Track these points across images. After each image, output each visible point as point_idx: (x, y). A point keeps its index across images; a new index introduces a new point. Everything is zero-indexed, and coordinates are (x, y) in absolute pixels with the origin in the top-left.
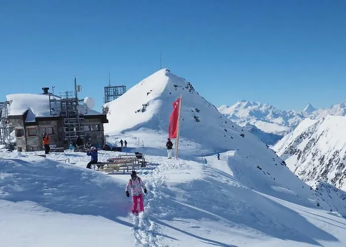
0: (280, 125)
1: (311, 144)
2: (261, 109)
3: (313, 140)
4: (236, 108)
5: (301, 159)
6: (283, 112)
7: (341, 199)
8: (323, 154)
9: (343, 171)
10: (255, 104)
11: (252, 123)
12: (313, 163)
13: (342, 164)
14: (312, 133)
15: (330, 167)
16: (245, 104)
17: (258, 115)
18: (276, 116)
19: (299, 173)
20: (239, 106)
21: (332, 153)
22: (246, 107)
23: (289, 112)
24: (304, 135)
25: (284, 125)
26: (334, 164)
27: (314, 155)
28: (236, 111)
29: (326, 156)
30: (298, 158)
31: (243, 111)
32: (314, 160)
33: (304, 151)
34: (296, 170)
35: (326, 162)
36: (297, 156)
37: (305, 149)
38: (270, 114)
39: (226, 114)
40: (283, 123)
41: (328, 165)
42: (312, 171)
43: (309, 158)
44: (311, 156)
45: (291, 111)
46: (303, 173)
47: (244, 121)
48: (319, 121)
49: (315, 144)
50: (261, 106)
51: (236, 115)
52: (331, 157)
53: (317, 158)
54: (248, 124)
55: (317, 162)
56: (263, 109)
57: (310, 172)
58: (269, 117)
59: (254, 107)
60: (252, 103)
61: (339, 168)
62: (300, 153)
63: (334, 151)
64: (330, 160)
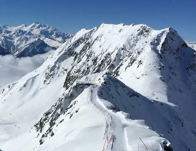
0: (60, 42)
1: (87, 47)
2: (48, 30)
3: (89, 43)
4: (32, 27)
5: (77, 59)
6: (63, 34)
7: (128, 96)
8: (96, 55)
9: (113, 71)
10: (44, 26)
11: (41, 39)
12: (87, 63)
13: (112, 65)
14: (87, 39)
15: (101, 67)
16: (38, 25)
17: (46, 34)
18: (58, 36)
19: (75, 71)
20: (34, 26)
21: (105, 55)
22: (38, 27)
23: (67, 34)
24: (81, 40)
25: (62, 42)
26: (106, 64)
27: (88, 56)
28: (32, 30)
29: (99, 57)
30: (75, 59)
31: (36, 30)
32: (88, 61)
33: (80, 53)
34: (72, 68)
35: (99, 62)
36: (74, 57)
37: (81, 51)
38: (54, 34)
39: (24, 31)
40: (62, 41)
41: (100, 66)
42: (86, 70)
43: (84, 59)
44: (86, 57)
45: (68, 34)
46: (79, 71)
47: (37, 37)
48: (94, 30)
49: (90, 47)
50: (49, 28)
51: (31, 32)
52: (103, 58)
53: (91, 59)
54: (39, 39)
55: (90, 63)
56: (50, 30)
57: (84, 71)
58: (53, 36)
59: (44, 28)
60: (42, 25)
61: (109, 68)
62: (77, 55)
63: (106, 53)
64: (102, 61)
